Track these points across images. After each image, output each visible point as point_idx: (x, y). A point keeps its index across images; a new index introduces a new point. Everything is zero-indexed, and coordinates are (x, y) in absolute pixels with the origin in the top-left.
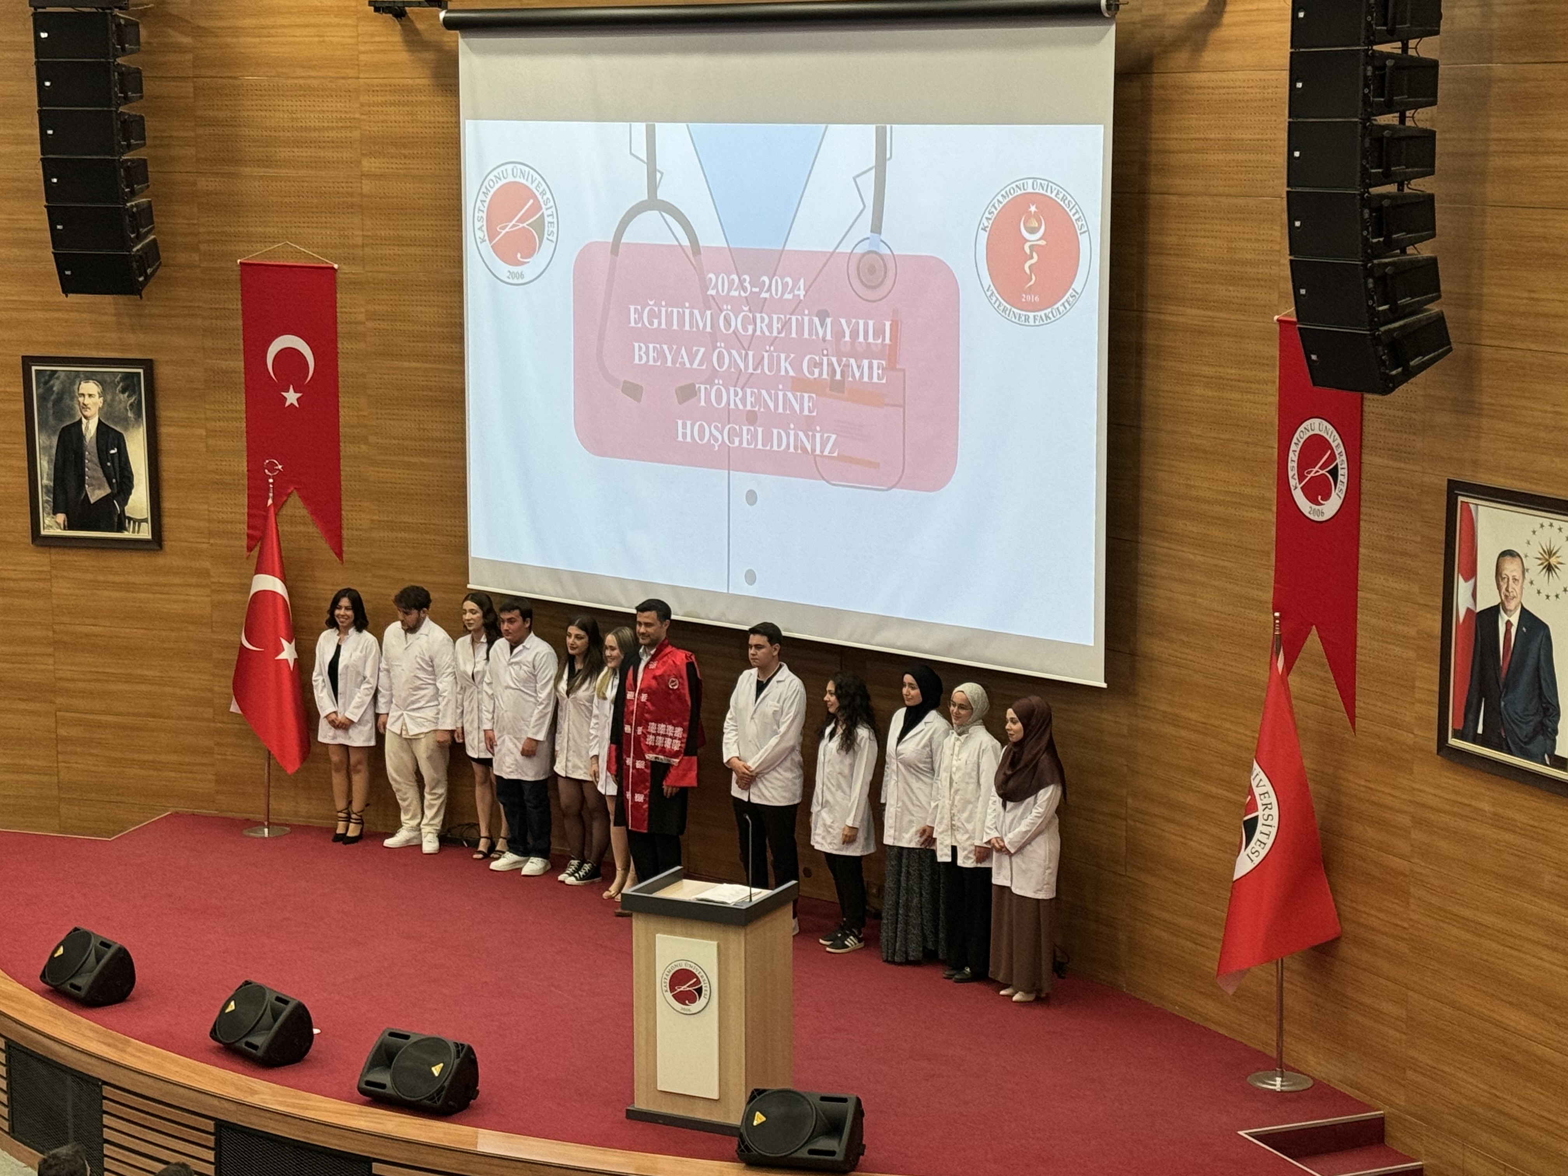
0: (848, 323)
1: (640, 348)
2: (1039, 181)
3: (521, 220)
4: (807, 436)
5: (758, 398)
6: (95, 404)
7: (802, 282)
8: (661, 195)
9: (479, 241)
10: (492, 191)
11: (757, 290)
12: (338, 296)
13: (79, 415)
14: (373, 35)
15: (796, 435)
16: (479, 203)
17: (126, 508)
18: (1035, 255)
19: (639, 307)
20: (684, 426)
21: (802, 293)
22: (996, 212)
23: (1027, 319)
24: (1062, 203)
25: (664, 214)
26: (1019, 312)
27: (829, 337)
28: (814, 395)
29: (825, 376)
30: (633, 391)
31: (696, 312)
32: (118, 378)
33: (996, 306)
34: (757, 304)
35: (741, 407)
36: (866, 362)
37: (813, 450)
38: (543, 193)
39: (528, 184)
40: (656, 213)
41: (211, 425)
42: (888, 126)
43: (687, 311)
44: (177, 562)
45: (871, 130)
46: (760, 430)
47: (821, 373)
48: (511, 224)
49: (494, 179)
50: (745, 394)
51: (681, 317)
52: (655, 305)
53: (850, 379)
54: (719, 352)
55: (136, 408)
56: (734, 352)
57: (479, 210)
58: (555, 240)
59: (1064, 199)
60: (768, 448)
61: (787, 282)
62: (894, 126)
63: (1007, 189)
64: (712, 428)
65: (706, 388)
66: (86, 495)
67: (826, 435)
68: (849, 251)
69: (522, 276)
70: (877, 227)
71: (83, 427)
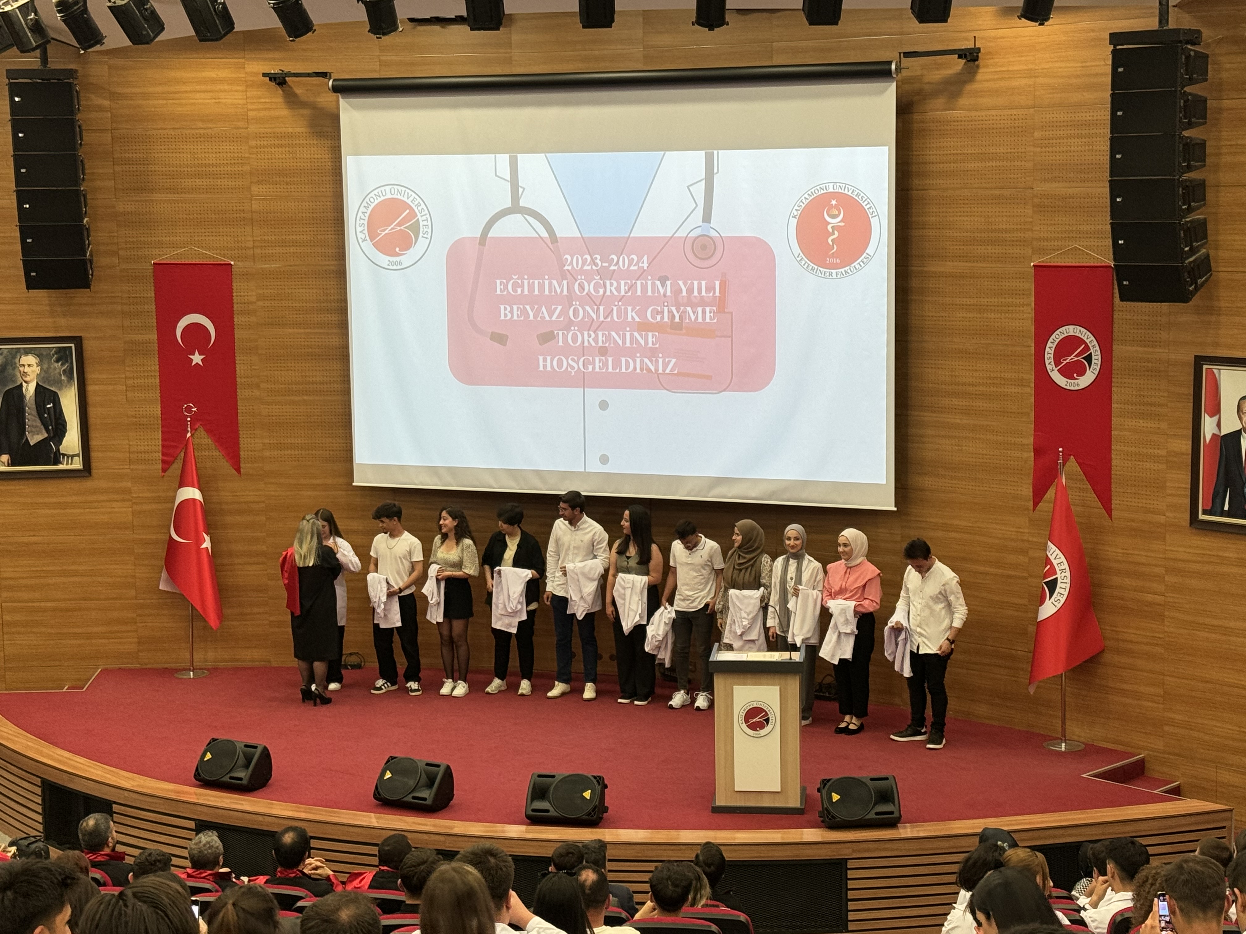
0: (685, 284)
1: (505, 309)
2: (838, 184)
3: (399, 224)
4: (651, 361)
5: (608, 338)
6: (33, 371)
7: (645, 258)
8: (522, 203)
9: (360, 241)
10: (373, 205)
11: (607, 264)
12: (234, 284)
13: (20, 381)
14: (260, 98)
15: (642, 362)
16: (360, 214)
17: (61, 447)
18: (836, 232)
19: (505, 281)
20: (545, 360)
21: (645, 265)
22: (803, 206)
23: (831, 274)
24: (856, 198)
25: (526, 216)
26: (825, 270)
27: (669, 293)
28: (657, 334)
29: (666, 319)
30: (500, 339)
31: (555, 282)
32: (53, 352)
33: (805, 267)
34: (606, 274)
35: (593, 344)
36: (700, 309)
37: (657, 370)
38: (418, 205)
39: (405, 199)
40: (519, 216)
41: (130, 382)
42: (715, 152)
43: (547, 282)
44: (103, 484)
45: (701, 155)
46: (610, 359)
47: (662, 318)
48: (390, 228)
49: (374, 197)
50: (597, 336)
51: (541, 287)
52: (518, 279)
53: (687, 321)
54: (574, 309)
55: (69, 373)
56: (588, 308)
57: (361, 219)
58: (429, 237)
59: (858, 195)
60: (618, 371)
61: (633, 259)
62: (720, 151)
63: (813, 190)
64: (570, 361)
65: (563, 333)
66: (27, 439)
67: (667, 360)
68: (685, 235)
69: (400, 263)
70: (707, 218)
71: (24, 389)
